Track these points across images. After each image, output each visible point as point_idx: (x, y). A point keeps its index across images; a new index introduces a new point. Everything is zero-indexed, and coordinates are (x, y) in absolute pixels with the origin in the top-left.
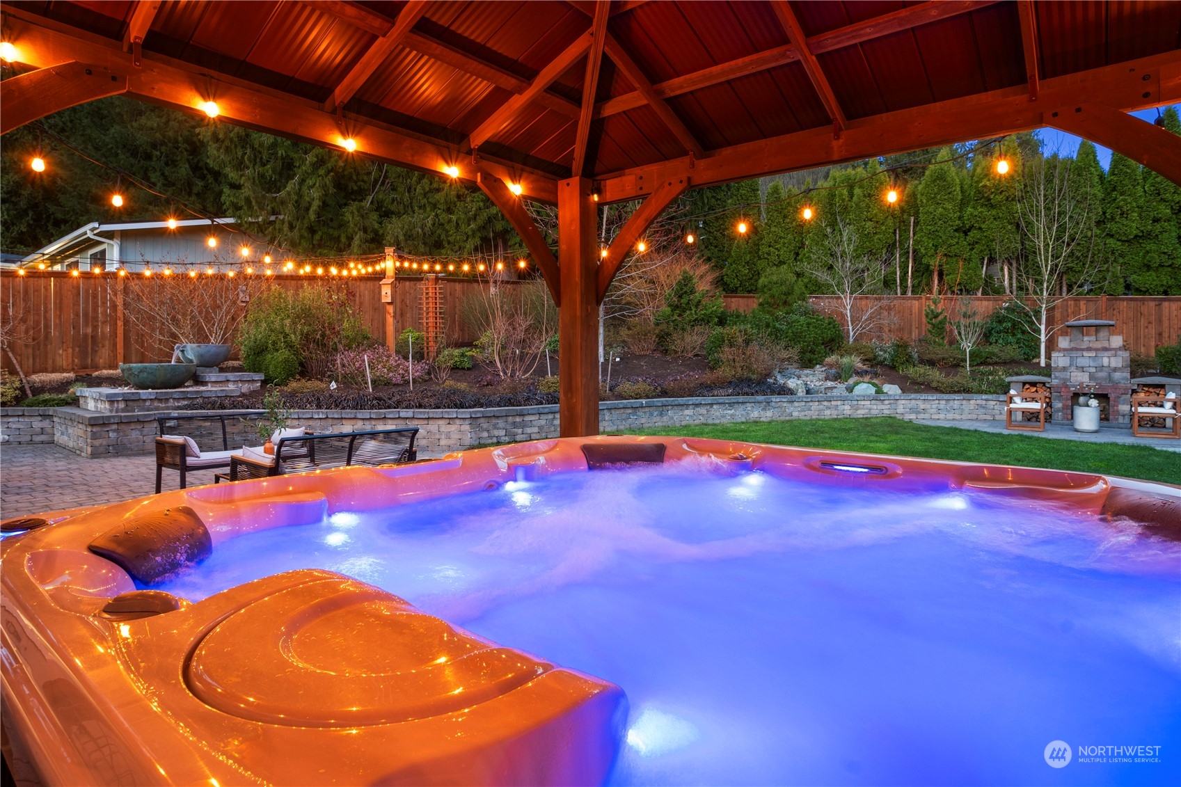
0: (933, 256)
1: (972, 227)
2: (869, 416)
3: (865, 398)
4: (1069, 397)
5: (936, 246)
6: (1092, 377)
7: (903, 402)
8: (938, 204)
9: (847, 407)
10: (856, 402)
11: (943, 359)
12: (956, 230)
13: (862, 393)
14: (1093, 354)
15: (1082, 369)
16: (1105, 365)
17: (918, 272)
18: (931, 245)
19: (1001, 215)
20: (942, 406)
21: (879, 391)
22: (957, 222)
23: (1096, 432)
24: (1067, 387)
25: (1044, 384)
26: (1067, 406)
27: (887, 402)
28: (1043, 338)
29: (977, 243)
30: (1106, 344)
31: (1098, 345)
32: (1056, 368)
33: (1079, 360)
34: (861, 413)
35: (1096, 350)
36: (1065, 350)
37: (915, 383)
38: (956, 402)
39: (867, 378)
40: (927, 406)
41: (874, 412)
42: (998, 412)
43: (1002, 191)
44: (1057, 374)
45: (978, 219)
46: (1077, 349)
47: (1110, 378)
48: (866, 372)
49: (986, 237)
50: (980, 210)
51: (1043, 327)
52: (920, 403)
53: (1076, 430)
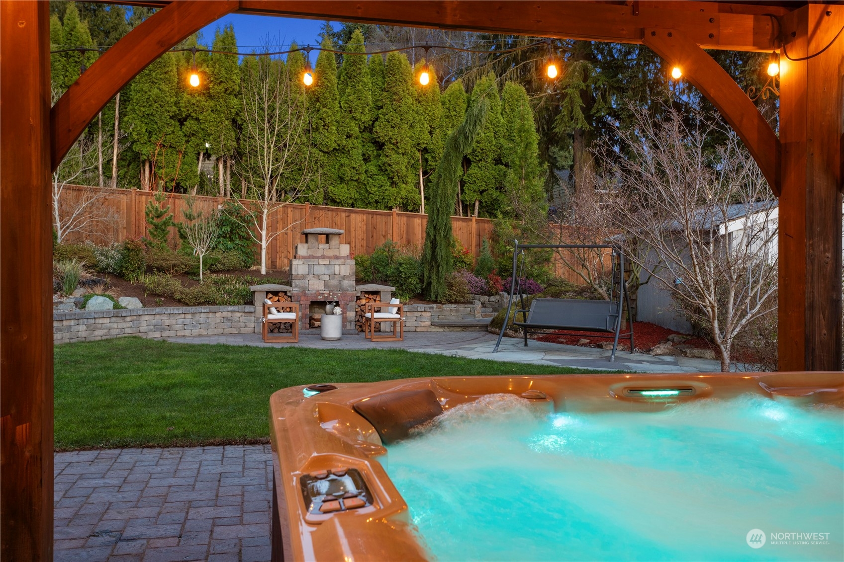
0: (145, 143)
1: (188, 116)
2: (108, 337)
3: (103, 314)
4: (308, 306)
5: (150, 133)
6: (326, 285)
7: (147, 318)
8: (153, 82)
9: (82, 328)
10: (92, 321)
11: (174, 265)
12: (171, 118)
13: (97, 309)
14: (326, 262)
15: (318, 277)
16: (337, 272)
17: (124, 160)
18: (144, 130)
19: (218, 107)
20: (187, 321)
21: (117, 306)
22: (174, 108)
23: (339, 339)
24: (305, 295)
25: (285, 292)
26: (306, 315)
27: (128, 319)
28: (264, 244)
29: (193, 135)
30: (336, 253)
31: (330, 253)
32: (296, 276)
33: (316, 267)
34: (99, 334)
35: (330, 258)
36: (304, 257)
37: (154, 294)
38: (202, 315)
39: (99, 289)
40: (172, 321)
41: (114, 332)
42: (242, 324)
43: (221, 82)
44: (297, 282)
45: (197, 109)
46: (313, 257)
47: (340, 285)
48: (95, 283)
49: (203, 129)
50: (198, 98)
51: (264, 233)
52: (164, 318)
53: (323, 339)
